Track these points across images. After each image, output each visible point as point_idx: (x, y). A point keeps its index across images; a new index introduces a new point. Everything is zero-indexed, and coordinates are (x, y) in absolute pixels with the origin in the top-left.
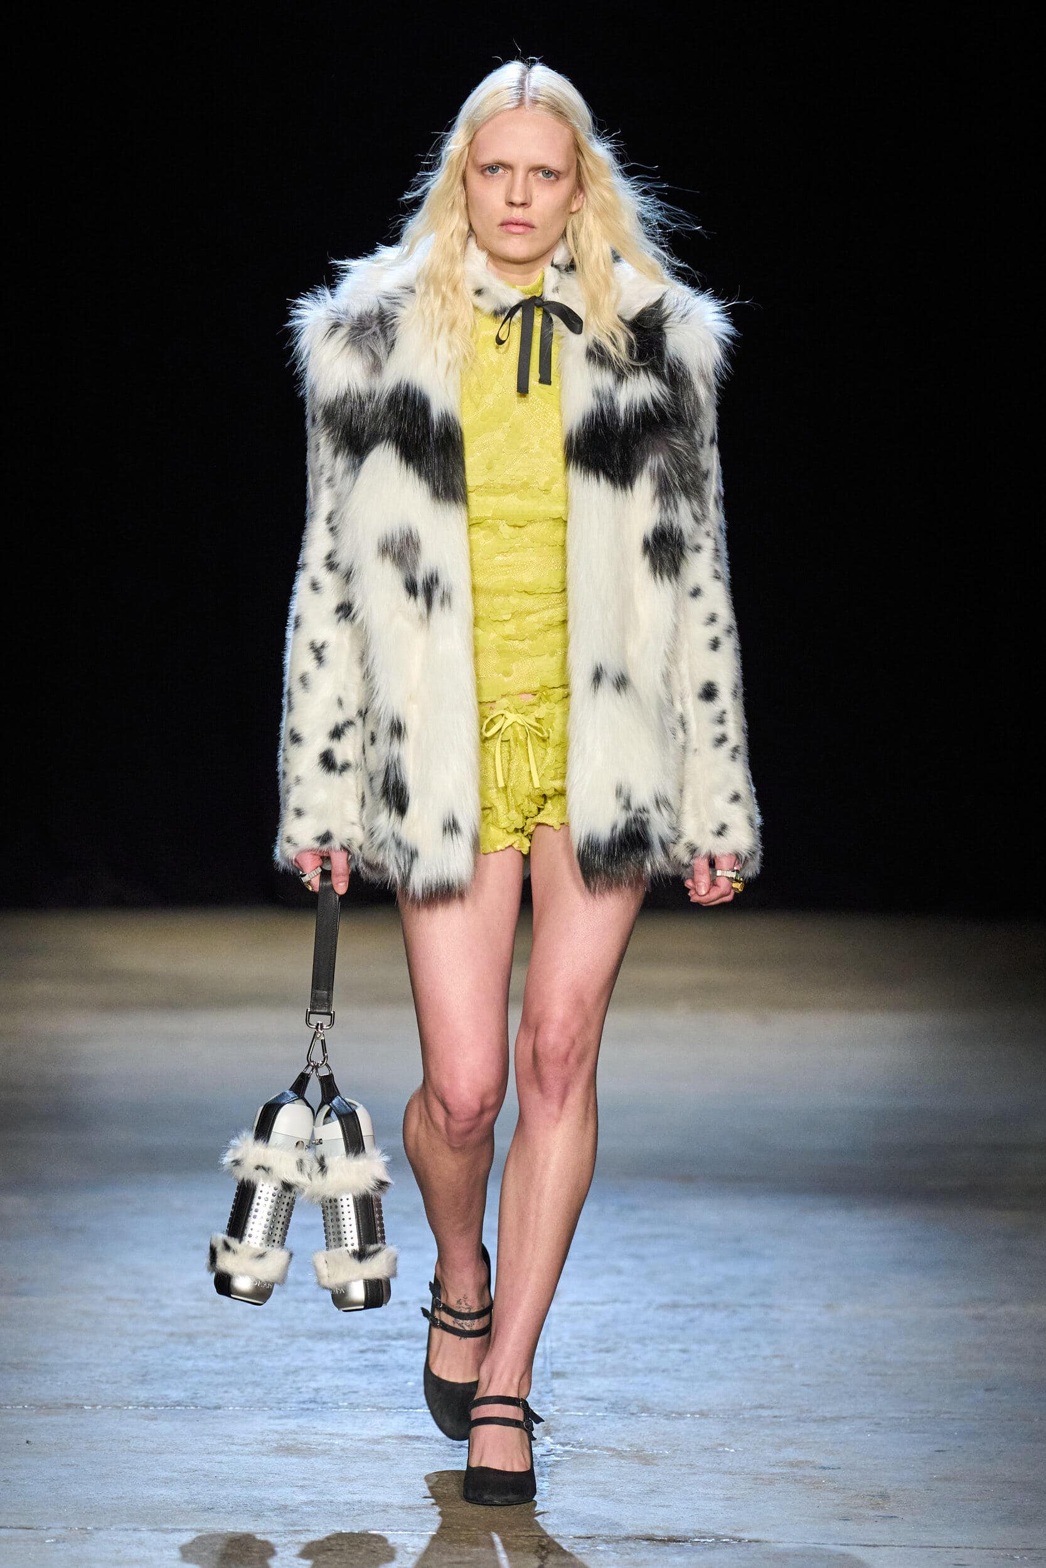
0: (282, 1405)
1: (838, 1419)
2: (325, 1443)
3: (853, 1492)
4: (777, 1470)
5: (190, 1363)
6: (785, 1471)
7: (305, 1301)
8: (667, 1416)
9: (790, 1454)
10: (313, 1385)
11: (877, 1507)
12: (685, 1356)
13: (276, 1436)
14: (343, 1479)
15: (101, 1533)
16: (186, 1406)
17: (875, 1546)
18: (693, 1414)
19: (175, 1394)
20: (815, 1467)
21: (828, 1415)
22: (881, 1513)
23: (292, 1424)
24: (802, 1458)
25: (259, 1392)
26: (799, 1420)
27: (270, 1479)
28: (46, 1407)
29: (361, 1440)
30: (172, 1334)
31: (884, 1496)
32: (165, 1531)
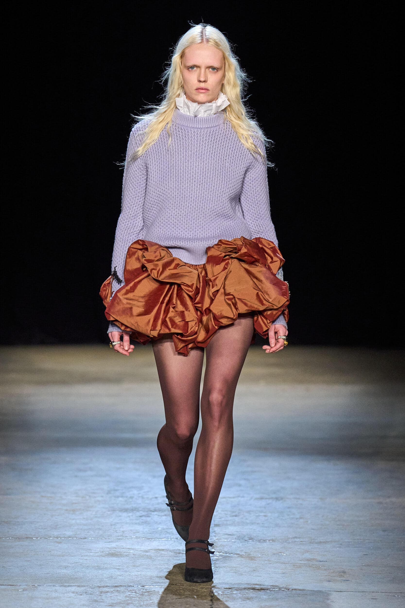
0: (110, 537)
1: (326, 542)
2: (127, 552)
3: (332, 571)
4: (303, 562)
5: (74, 522)
6: (305, 562)
7: (118, 497)
8: (259, 541)
9: (308, 556)
10: (122, 529)
11: (341, 576)
12: (266, 518)
13: (108, 549)
14: (134, 566)
15: (40, 587)
16: (72, 538)
17: (341, 591)
18: (269, 540)
19: (68, 533)
20: (317, 561)
21: (322, 541)
22: (344, 579)
23: (114, 545)
24: (312, 557)
25: (101, 532)
26: (311, 543)
27: (106, 566)
28: (19, 539)
29: (140, 551)
30: (67, 510)
31: (344, 572)
32: (65, 586)
